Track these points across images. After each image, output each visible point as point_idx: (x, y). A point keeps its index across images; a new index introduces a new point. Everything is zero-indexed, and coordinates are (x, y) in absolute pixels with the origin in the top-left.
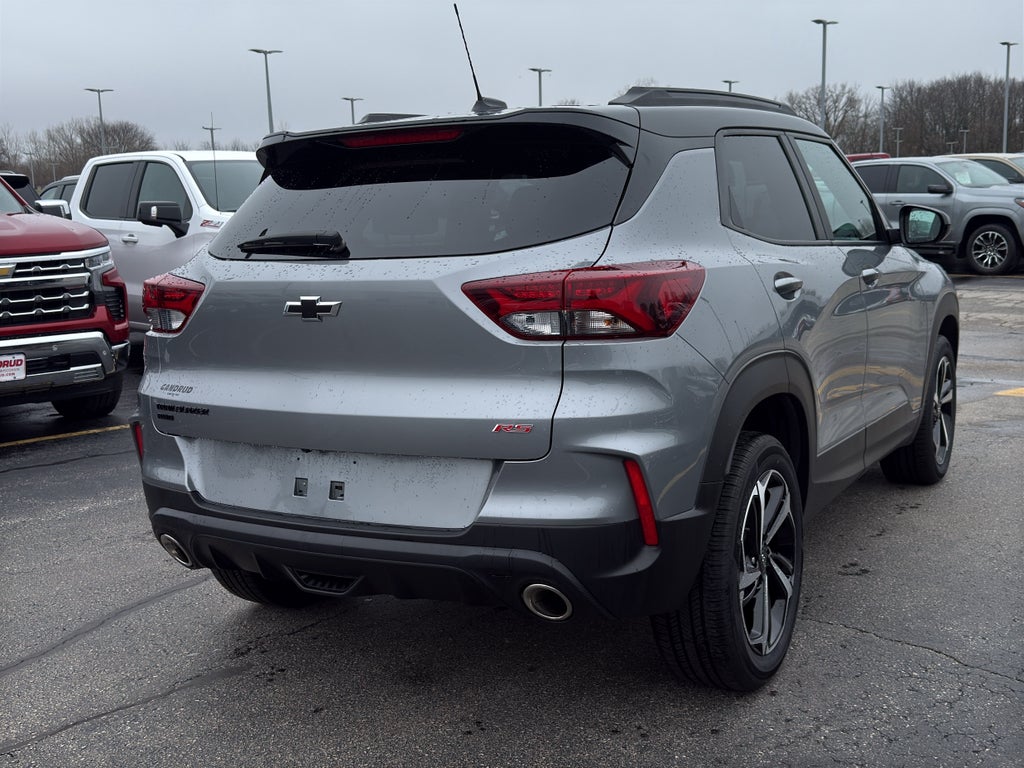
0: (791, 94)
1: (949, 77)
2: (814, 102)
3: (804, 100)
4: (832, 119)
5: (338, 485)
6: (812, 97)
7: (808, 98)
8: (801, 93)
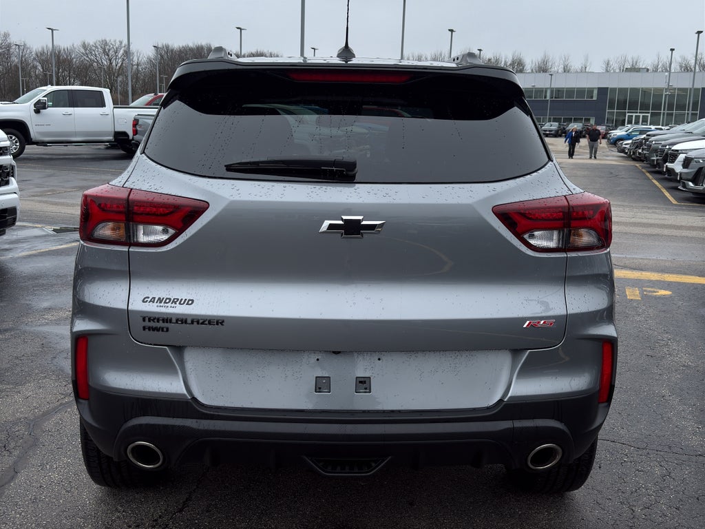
0: (84, 43)
1: (191, 45)
2: (100, 50)
3: (94, 48)
4: (114, 64)
5: (362, 380)
6: (99, 47)
7: (96, 47)
8: (92, 43)
